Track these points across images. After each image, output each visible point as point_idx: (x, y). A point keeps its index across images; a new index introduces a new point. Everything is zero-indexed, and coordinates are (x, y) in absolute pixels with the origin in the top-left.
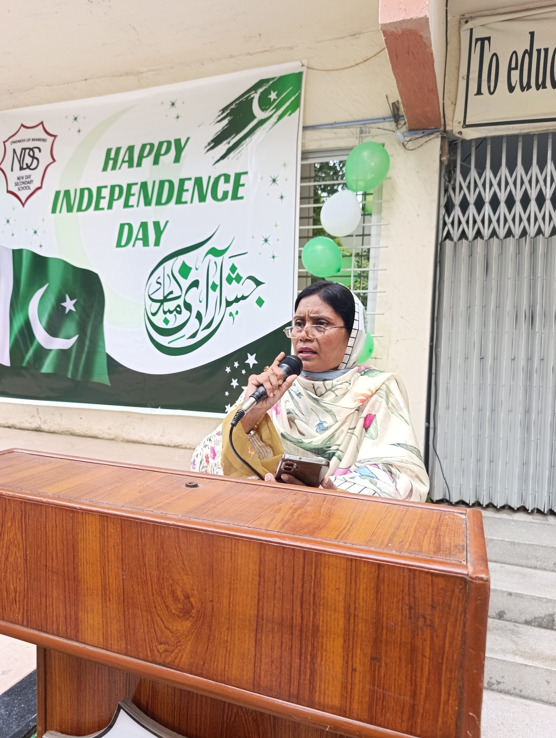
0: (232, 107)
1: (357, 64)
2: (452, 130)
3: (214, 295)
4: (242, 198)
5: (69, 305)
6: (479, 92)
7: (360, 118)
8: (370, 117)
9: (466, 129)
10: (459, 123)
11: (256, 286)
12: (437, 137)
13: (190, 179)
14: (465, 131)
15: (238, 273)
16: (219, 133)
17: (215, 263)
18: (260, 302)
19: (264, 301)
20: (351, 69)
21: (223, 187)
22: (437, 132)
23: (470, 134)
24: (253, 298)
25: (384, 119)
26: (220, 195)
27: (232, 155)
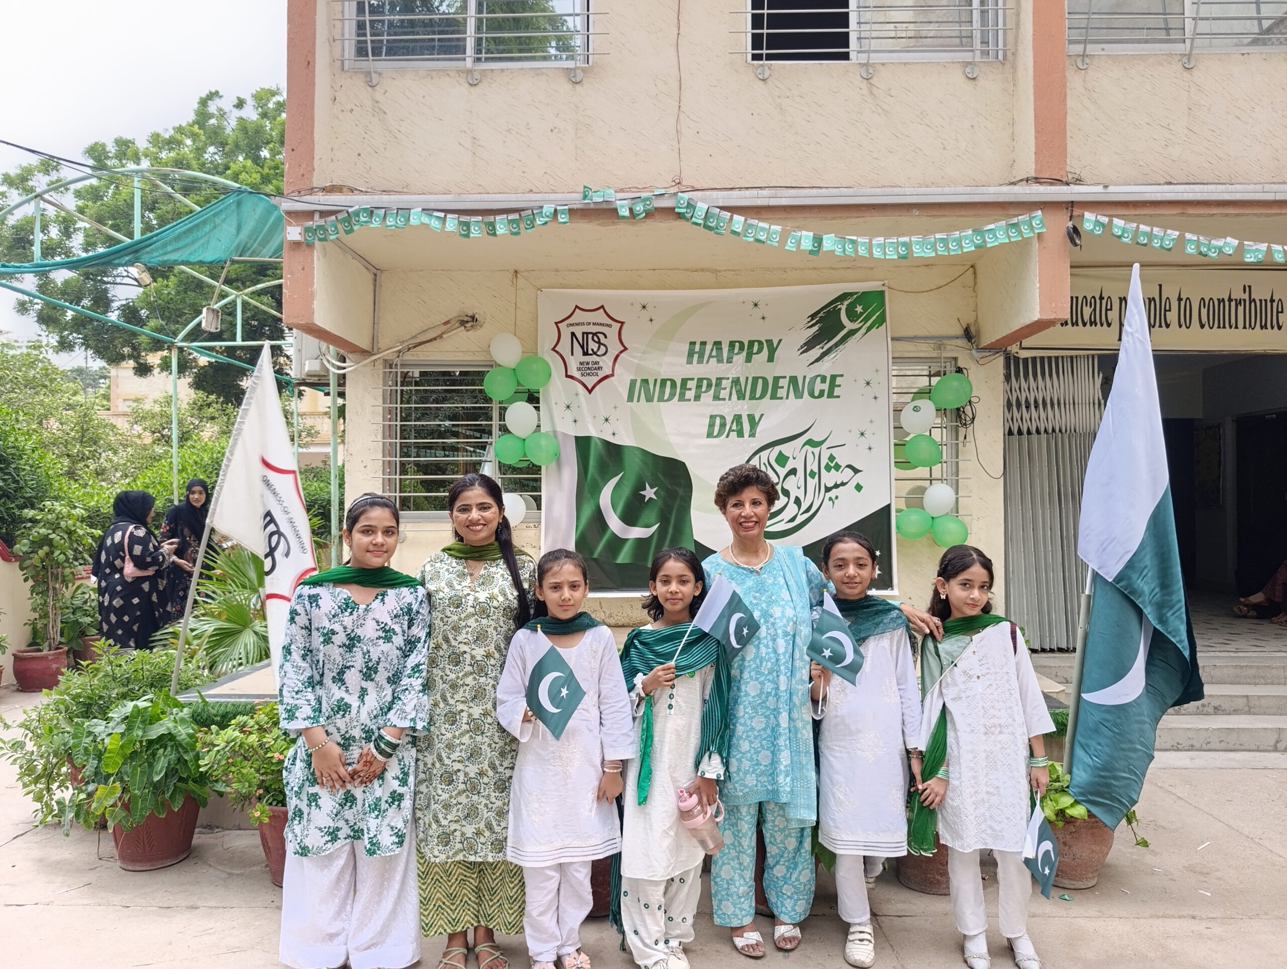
0: (821, 314)
1: (932, 290)
2: (1012, 351)
3: (812, 483)
4: (838, 397)
5: (649, 493)
7: (936, 335)
8: (945, 335)
9: (1021, 350)
10: (1017, 345)
11: (854, 474)
13: (785, 377)
15: (837, 462)
16: (811, 337)
17: (813, 453)
18: (859, 488)
19: (862, 487)
20: (926, 293)
21: (819, 386)
22: (1001, 353)
23: (1024, 354)
24: (853, 484)
25: (957, 338)
26: (816, 393)
27: (826, 358)
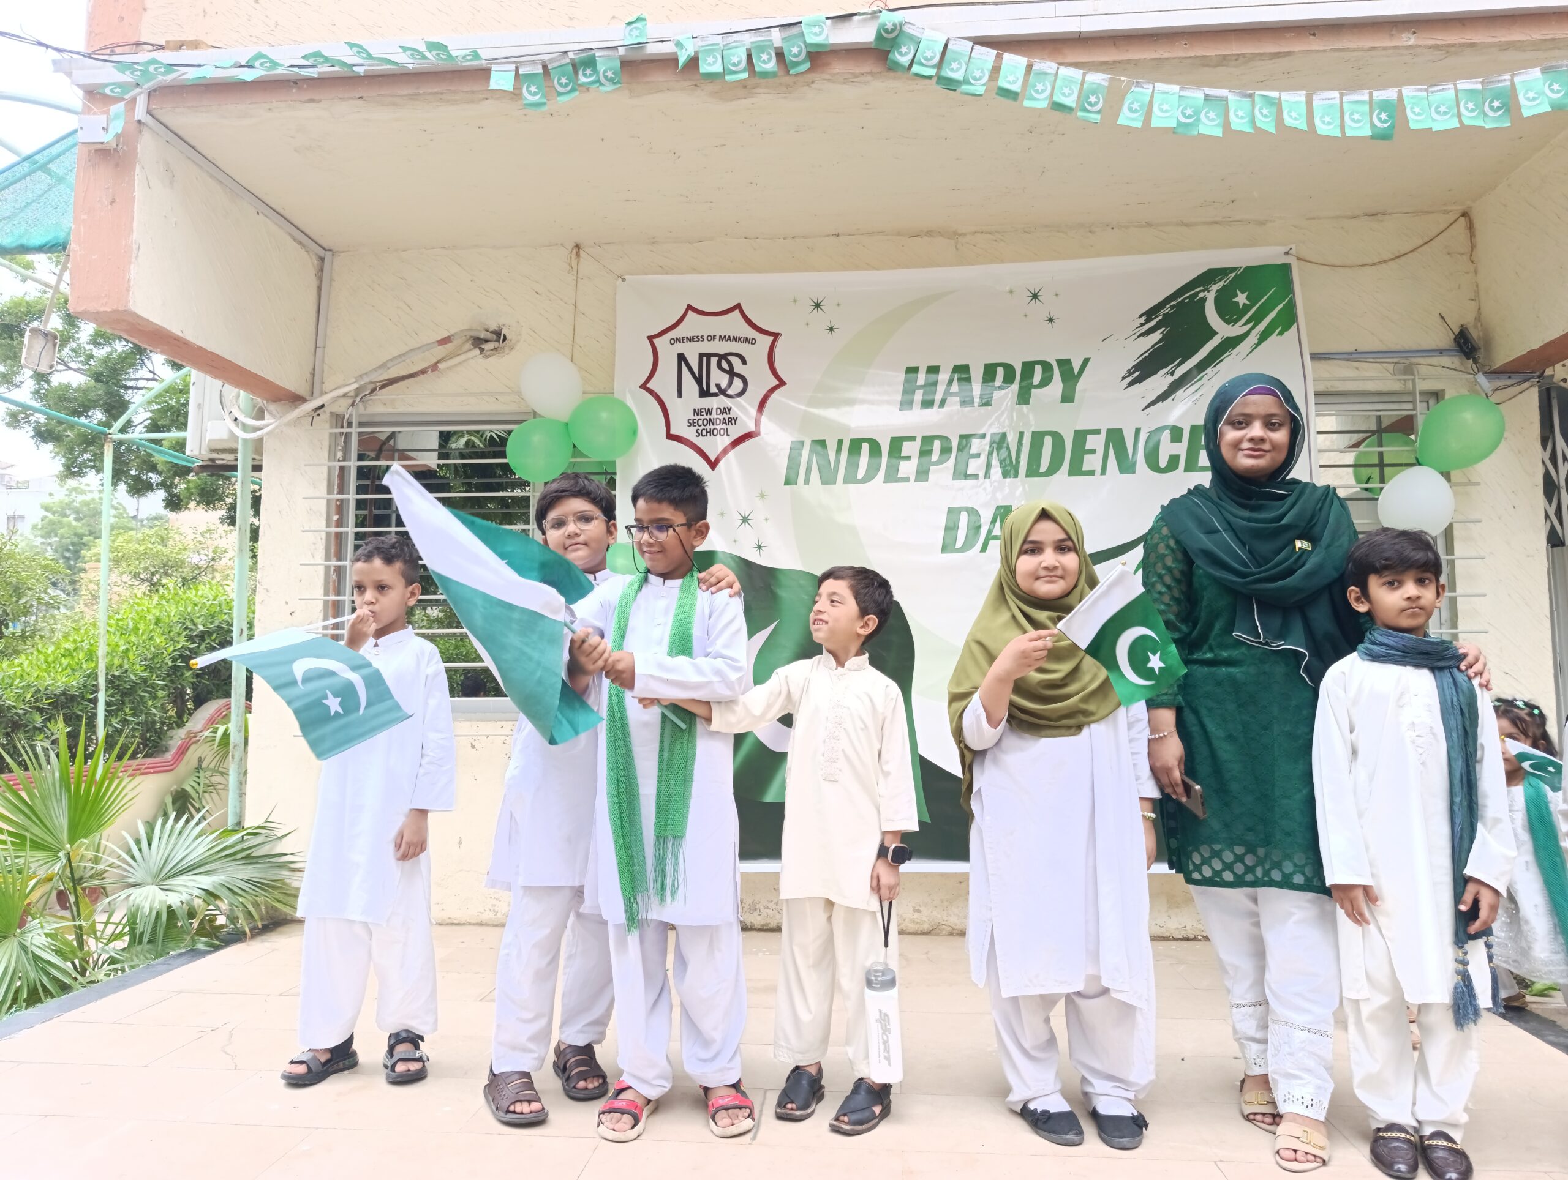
0: (1166, 310)
1: (1384, 261)
2: (1553, 376)
8: (1415, 348)
10: (1564, 365)
12: (1534, 386)
16: (1147, 354)
20: (1374, 267)
21: (1167, 449)
22: (1532, 378)
25: (1441, 352)
26: (1163, 462)
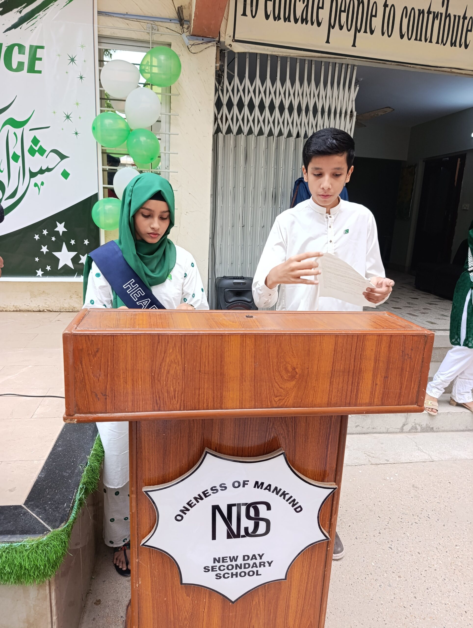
2: (225, 42)
3: (16, 166)
4: (40, 72)
6: (244, 14)
8: (158, 16)
9: (235, 43)
10: (230, 37)
11: (60, 160)
12: (214, 46)
14: (234, 44)
15: (41, 146)
17: (15, 133)
18: (65, 175)
19: (69, 174)
21: (16, 57)
22: (214, 41)
23: (238, 48)
24: (58, 171)
25: (171, 20)
26: (14, 66)
27: (25, 25)
